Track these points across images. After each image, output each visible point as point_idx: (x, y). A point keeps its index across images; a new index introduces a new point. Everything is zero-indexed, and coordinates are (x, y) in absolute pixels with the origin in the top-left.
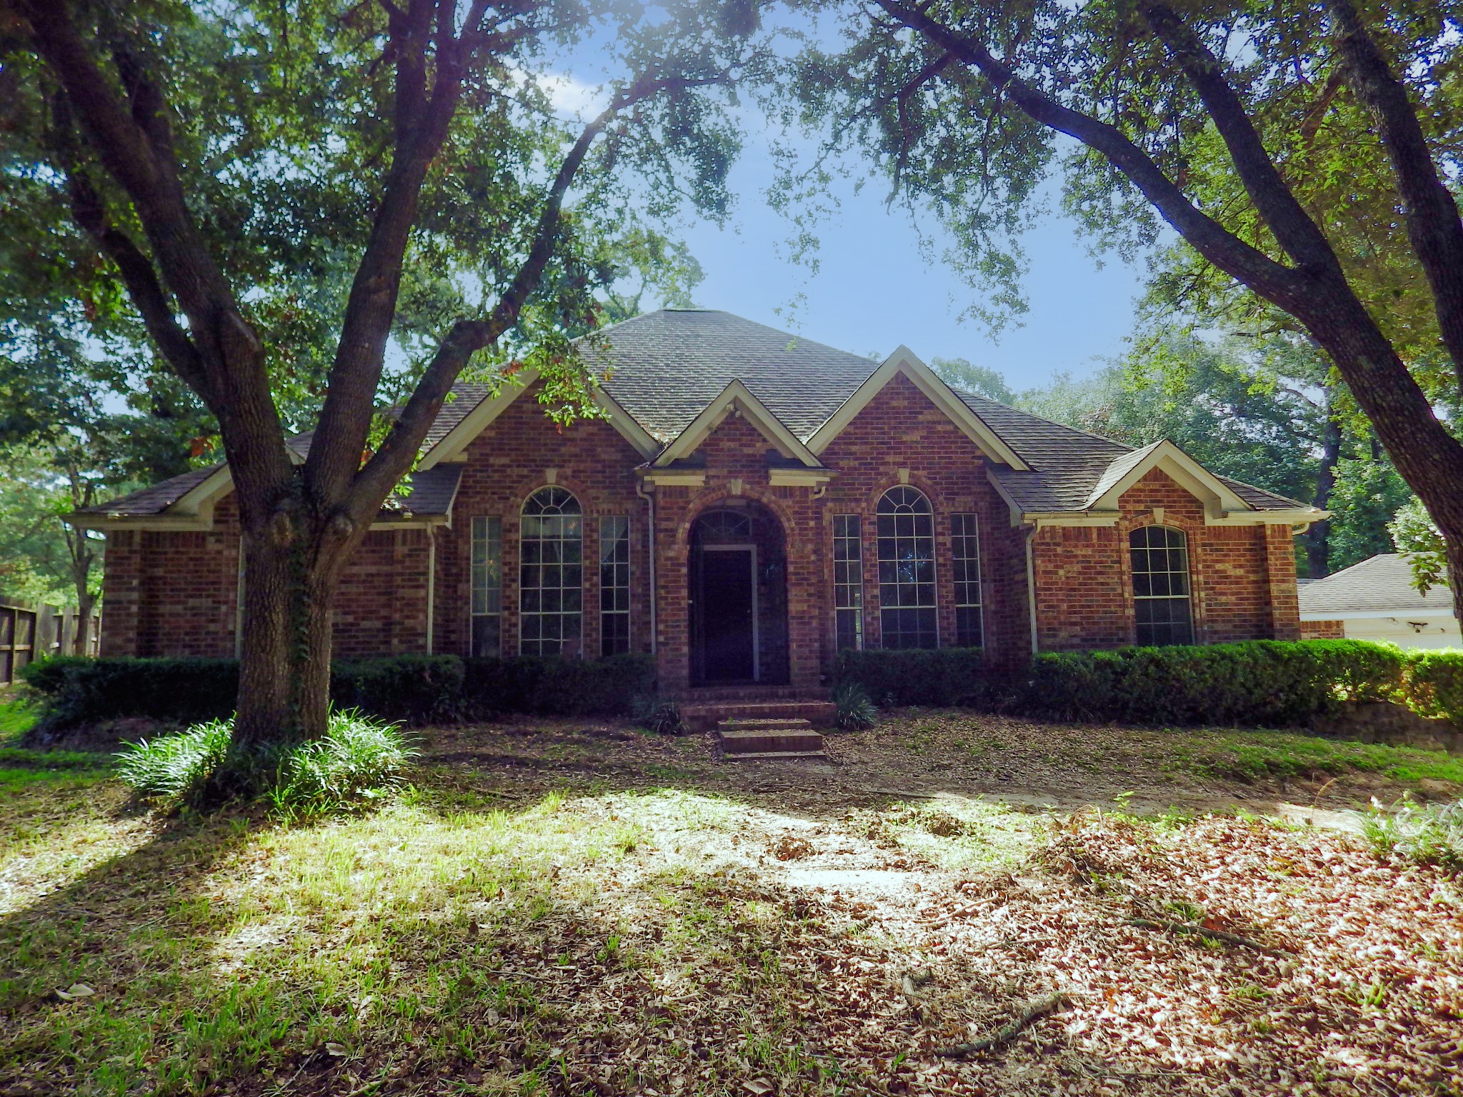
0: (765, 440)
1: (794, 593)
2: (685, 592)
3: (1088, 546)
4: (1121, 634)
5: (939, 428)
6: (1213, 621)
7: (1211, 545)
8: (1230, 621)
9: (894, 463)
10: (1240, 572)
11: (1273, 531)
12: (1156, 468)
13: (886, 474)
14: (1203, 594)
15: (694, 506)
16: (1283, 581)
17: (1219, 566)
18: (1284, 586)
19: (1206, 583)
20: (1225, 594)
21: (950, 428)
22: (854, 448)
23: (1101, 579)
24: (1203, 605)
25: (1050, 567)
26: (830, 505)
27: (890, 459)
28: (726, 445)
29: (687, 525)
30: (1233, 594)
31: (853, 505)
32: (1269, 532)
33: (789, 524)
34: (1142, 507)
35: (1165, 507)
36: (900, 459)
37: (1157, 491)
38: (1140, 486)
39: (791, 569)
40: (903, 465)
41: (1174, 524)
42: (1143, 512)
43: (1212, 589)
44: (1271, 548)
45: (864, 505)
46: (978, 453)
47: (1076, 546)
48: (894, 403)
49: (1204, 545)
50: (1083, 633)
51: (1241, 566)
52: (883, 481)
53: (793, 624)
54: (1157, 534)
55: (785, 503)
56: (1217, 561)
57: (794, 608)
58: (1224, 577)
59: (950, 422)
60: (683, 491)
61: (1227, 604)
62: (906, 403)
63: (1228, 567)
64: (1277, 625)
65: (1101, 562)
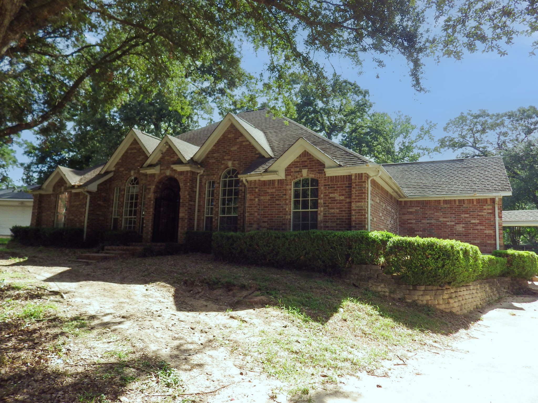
0: (177, 155)
1: (181, 210)
2: (152, 210)
3: (273, 188)
4: (284, 227)
5: (244, 143)
6: (326, 222)
7: (329, 185)
8: (335, 222)
9: (227, 159)
10: (342, 198)
11: (356, 177)
12: (305, 151)
13: (224, 164)
14: (322, 209)
15: (157, 179)
16: (359, 202)
17: (331, 195)
18: (359, 204)
19: (324, 203)
20: (334, 209)
21: (248, 143)
22: (215, 155)
23: (277, 202)
24: (322, 214)
25: (253, 197)
26: (205, 177)
27: (225, 158)
28: (167, 158)
29: (154, 187)
30: (337, 209)
31: (212, 176)
32: (353, 177)
33: (181, 185)
34: (298, 169)
35: (309, 169)
36: (229, 157)
37: (305, 161)
38: (298, 160)
39: (181, 201)
40: (230, 160)
41: (312, 176)
42: (298, 172)
43: (328, 206)
44: (354, 185)
45: (215, 176)
46: (257, 152)
47: (268, 188)
48: (229, 136)
49: (325, 185)
50: (268, 226)
51: (343, 195)
52: (223, 166)
53: (180, 221)
54: (305, 183)
55: (182, 177)
56: (331, 193)
57: (181, 215)
58: (334, 200)
59: (248, 141)
60: (153, 175)
61: (334, 213)
62: (233, 135)
63: (336, 196)
64: (353, 224)
65: (278, 195)
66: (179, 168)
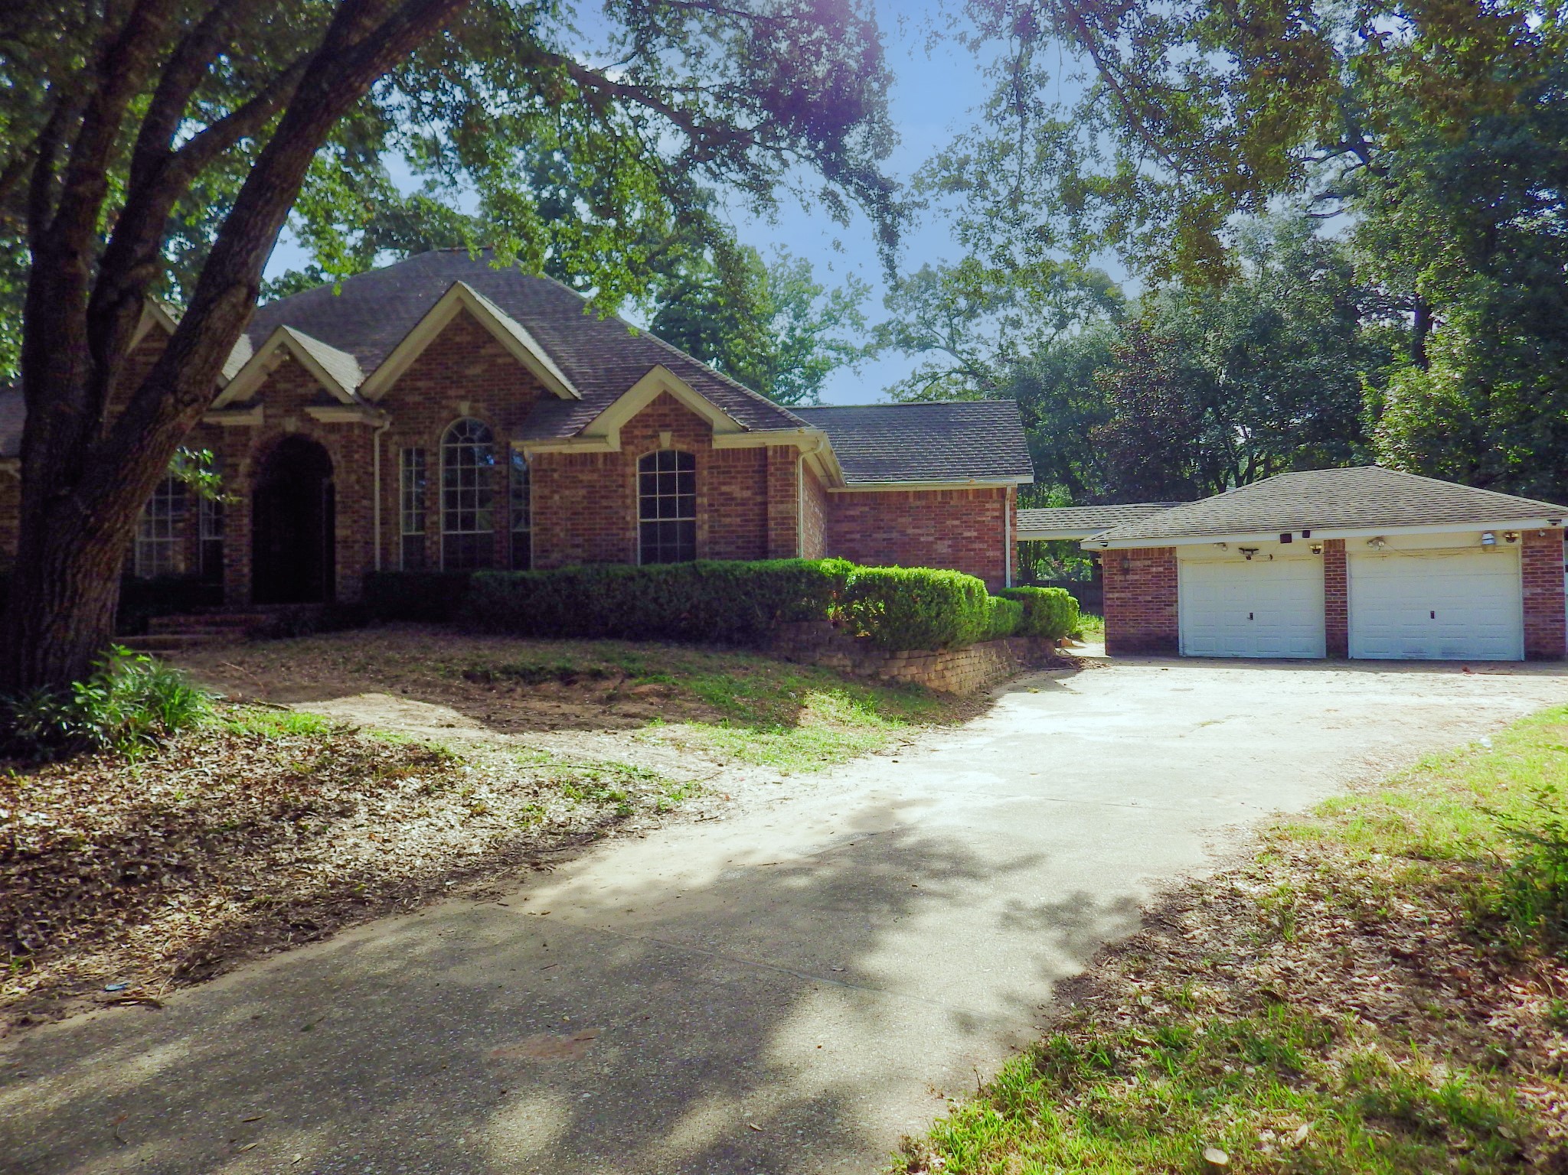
0: (316, 381)
1: (339, 519)
2: (246, 521)
3: (593, 471)
4: (621, 555)
5: (500, 361)
6: (716, 543)
7: (718, 467)
8: (733, 543)
9: (457, 397)
10: (747, 494)
11: (775, 452)
12: (665, 392)
13: (447, 407)
14: (706, 516)
15: (254, 442)
16: (782, 502)
17: (724, 489)
18: (781, 507)
19: (710, 505)
20: (729, 516)
21: (509, 360)
22: (420, 384)
23: (604, 503)
24: (706, 527)
25: (547, 492)
26: (396, 438)
27: (452, 393)
28: (282, 386)
29: (248, 461)
30: (737, 516)
31: (417, 437)
32: (770, 453)
33: (336, 458)
34: (650, 432)
35: (674, 431)
36: (462, 392)
37: (665, 415)
38: (649, 411)
39: (338, 498)
40: (463, 398)
41: (681, 447)
42: (652, 437)
43: (717, 511)
44: (772, 469)
45: (426, 437)
46: (536, 384)
47: (582, 471)
48: (458, 339)
49: (711, 468)
50: (585, 555)
51: (748, 488)
52: (445, 414)
53: (339, 547)
54: (666, 459)
55: (333, 437)
56: (724, 484)
57: (340, 533)
58: (729, 498)
59: (510, 355)
60: (246, 430)
61: (730, 525)
62: (469, 338)
63: (735, 490)
64: (772, 546)
65: (606, 487)
66: (324, 415)
